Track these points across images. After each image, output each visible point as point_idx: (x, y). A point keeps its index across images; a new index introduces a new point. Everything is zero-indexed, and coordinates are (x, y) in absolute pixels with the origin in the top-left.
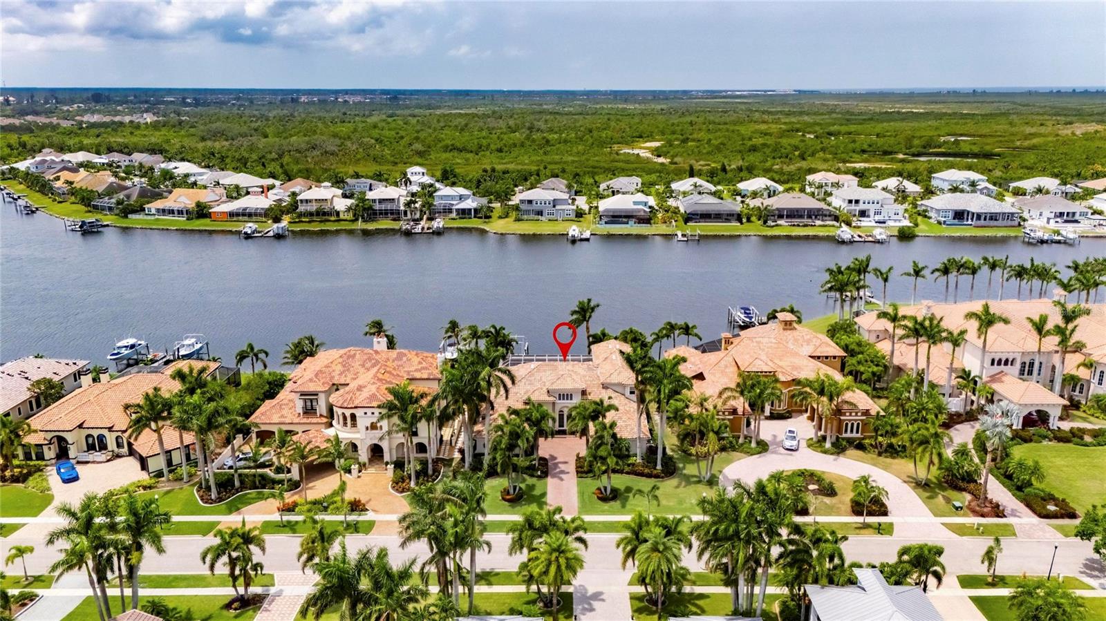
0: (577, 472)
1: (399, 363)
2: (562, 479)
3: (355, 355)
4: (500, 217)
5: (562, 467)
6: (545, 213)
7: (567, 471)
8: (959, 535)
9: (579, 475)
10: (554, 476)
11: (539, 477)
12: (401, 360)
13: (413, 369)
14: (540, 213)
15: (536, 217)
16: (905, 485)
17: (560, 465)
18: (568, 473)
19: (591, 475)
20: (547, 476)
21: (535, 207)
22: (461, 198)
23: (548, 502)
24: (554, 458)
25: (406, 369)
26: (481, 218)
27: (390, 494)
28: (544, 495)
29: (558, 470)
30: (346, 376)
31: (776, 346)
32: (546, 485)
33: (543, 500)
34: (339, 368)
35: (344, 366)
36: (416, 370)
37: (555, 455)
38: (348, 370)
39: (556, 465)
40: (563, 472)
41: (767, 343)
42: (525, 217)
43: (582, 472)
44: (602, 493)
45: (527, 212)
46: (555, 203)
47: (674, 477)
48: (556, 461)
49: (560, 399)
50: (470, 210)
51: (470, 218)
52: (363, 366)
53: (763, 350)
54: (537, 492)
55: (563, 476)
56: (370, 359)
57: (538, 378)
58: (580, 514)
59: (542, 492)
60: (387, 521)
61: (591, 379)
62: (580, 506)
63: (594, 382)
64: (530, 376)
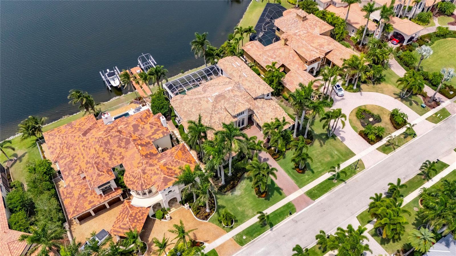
0: (274, 158)
1: (139, 133)
3: (108, 140)
8: (435, 123)
12: (138, 130)
13: (150, 134)
16: (396, 100)
18: (268, 159)
23: (279, 186)
25: (146, 136)
27: (202, 223)
30: (115, 159)
31: (307, 35)
34: (106, 155)
35: (108, 152)
36: (153, 134)
38: (113, 154)
40: (266, 160)
41: (303, 34)
47: (315, 140)
52: (120, 146)
53: (303, 40)
56: (121, 140)
57: (219, 107)
58: (300, 188)
59: (271, 180)
60: (220, 246)
61: (246, 96)
62: (295, 182)
63: (248, 98)
64: (215, 108)
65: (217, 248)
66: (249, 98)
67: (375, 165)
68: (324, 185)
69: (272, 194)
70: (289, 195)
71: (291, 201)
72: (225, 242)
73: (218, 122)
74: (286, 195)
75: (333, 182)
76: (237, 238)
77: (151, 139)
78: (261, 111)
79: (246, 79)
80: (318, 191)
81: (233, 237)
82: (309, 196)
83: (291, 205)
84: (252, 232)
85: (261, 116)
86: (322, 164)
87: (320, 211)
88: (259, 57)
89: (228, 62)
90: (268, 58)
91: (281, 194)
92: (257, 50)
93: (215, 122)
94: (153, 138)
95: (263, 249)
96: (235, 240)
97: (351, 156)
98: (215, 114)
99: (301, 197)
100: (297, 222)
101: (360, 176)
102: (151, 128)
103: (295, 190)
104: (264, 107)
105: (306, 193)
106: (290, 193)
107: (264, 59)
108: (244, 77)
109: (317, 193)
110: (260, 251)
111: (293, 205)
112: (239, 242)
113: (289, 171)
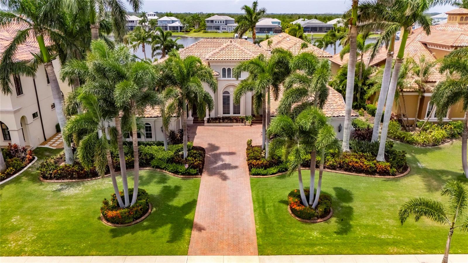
0: (251, 166)
2: (225, 178)
4: (195, 32)
5: (227, 159)
6: (221, 27)
7: (233, 164)
9: (254, 170)
10: (212, 173)
11: (187, 174)
14: (218, 28)
15: (216, 31)
17: (223, 157)
18: (236, 167)
19: (273, 170)
20: (201, 172)
21: (214, 24)
22: (173, 22)
23: (197, 220)
24: (214, 148)
26: (184, 32)
28: (191, 205)
29: (220, 163)
32: (197, 187)
33: (187, 217)
37: (217, 144)
39: (217, 157)
40: (228, 166)
42: (209, 31)
43: (258, 166)
44: (301, 203)
45: (210, 27)
46: (227, 22)
48: (218, 152)
49: (224, 76)
50: (177, 27)
51: (178, 32)
54: (178, 202)
55: (227, 172)
62: (260, 231)
69: (154, 227)
70: (196, 254)
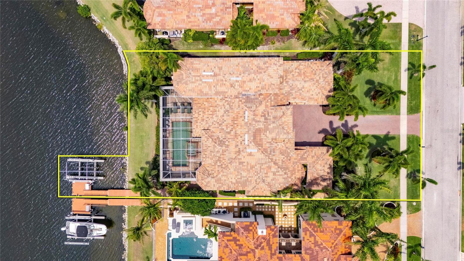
57: (268, 145)
58: (399, 114)
59: (373, 138)
60: (408, 230)
61: (269, 100)
62: (390, 114)
63: (273, 99)
64: (266, 152)
65: (408, 233)
66: (273, 97)
67: (425, 15)
68: (413, 88)
70: (400, 132)
71: (407, 135)
72: (407, 223)
73: (284, 157)
74: (398, 134)
75: (415, 77)
76: (411, 211)
77: (275, 254)
78: (294, 92)
79: (244, 82)
80: (414, 100)
81: (407, 214)
82: (414, 113)
83: (412, 138)
84: (414, 194)
85: (300, 97)
86: (388, 70)
87: (435, 116)
88: (190, 22)
89: (193, 82)
90: (204, 12)
91: (393, 138)
92: (176, 14)
93: (283, 161)
94: (275, 251)
95: (435, 195)
96: (411, 214)
97: (399, 30)
98: (274, 155)
99: (409, 121)
100: (431, 146)
101: (427, 43)
102: (263, 248)
103: (398, 121)
104: (291, 85)
105: (408, 113)
106: (398, 129)
107: (200, 18)
108: (237, 81)
109: (416, 103)
110: (435, 198)
111: (413, 136)
112: (416, 211)
113: (374, 111)
